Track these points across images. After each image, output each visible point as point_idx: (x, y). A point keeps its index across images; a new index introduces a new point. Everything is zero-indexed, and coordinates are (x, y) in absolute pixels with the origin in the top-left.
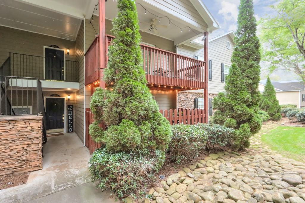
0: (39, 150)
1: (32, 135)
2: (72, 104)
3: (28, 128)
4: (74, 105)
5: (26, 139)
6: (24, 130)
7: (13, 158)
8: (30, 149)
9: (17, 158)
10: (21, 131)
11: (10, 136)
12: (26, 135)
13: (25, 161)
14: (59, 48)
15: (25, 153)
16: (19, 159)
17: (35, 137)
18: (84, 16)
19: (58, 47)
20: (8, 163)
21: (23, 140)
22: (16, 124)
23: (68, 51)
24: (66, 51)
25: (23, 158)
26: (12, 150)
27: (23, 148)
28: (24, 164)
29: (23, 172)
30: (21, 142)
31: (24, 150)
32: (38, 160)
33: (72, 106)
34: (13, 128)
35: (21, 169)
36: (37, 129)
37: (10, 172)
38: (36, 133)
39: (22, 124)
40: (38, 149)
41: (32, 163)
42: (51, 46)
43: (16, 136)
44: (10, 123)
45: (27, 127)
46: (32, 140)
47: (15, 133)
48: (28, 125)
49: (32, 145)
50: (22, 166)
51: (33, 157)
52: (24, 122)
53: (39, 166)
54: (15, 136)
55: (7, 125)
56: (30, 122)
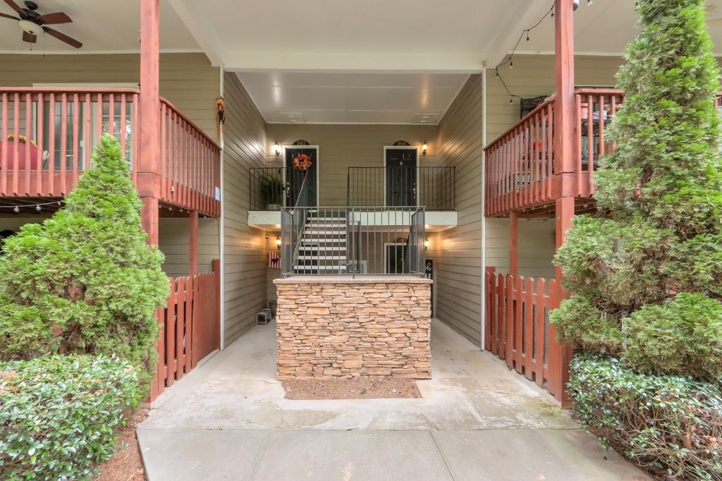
0: (427, 342)
1: (417, 312)
2: (431, 259)
3: (413, 299)
4: (434, 262)
5: (408, 318)
6: (407, 302)
7: (392, 350)
8: (414, 337)
9: (397, 350)
10: (402, 302)
11: (389, 310)
12: (409, 312)
13: (407, 357)
14: (409, 145)
15: (408, 344)
16: (400, 352)
17: (422, 317)
18: (484, 64)
19: (407, 144)
20: (385, 356)
21: (404, 319)
22: (395, 290)
23: (425, 147)
24: (421, 148)
25: (406, 352)
26: (390, 335)
27: (405, 334)
28: (406, 364)
29: (406, 376)
30: (401, 322)
31: (406, 339)
32: (426, 360)
33: (431, 261)
34: (392, 296)
35: (403, 371)
36: (424, 301)
37: (388, 373)
38: (424, 310)
39: (404, 291)
40: (426, 339)
41: (417, 364)
42: (396, 144)
43: (397, 311)
44: (388, 288)
45: (410, 297)
46: (418, 322)
47: (395, 305)
48: (413, 294)
49: (418, 330)
50: (403, 365)
51: (419, 353)
52: (406, 287)
53: (427, 372)
54: (394, 311)
55: (384, 291)
56: (415, 288)
